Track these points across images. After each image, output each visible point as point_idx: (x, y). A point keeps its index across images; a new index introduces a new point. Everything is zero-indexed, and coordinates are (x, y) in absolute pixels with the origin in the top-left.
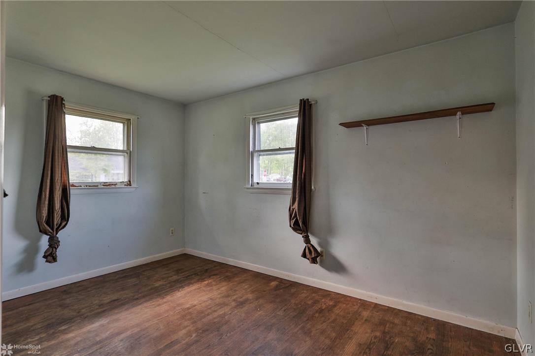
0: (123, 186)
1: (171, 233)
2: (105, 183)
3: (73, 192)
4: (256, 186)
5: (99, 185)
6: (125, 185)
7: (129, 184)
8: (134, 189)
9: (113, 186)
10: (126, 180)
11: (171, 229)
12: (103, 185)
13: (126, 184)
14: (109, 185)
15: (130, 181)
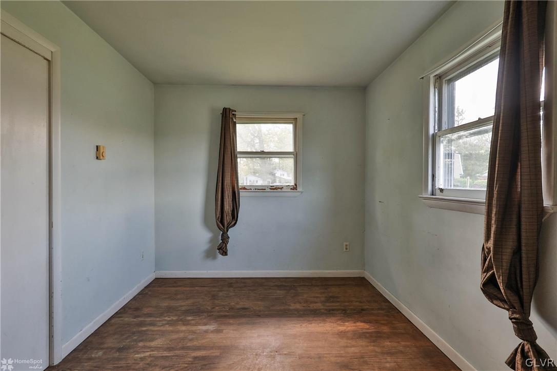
0: (290, 190)
1: (345, 249)
2: (271, 186)
3: (242, 194)
4: (439, 195)
5: (267, 188)
6: (291, 189)
7: (295, 188)
8: (299, 194)
9: (279, 190)
10: (292, 184)
11: (345, 243)
12: (270, 189)
13: (292, 187)
14: (276, 189)
15: (296, 185)
